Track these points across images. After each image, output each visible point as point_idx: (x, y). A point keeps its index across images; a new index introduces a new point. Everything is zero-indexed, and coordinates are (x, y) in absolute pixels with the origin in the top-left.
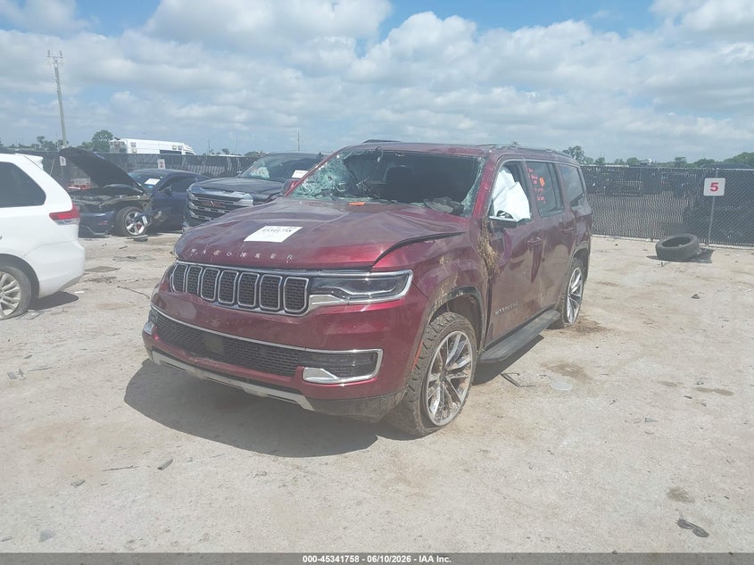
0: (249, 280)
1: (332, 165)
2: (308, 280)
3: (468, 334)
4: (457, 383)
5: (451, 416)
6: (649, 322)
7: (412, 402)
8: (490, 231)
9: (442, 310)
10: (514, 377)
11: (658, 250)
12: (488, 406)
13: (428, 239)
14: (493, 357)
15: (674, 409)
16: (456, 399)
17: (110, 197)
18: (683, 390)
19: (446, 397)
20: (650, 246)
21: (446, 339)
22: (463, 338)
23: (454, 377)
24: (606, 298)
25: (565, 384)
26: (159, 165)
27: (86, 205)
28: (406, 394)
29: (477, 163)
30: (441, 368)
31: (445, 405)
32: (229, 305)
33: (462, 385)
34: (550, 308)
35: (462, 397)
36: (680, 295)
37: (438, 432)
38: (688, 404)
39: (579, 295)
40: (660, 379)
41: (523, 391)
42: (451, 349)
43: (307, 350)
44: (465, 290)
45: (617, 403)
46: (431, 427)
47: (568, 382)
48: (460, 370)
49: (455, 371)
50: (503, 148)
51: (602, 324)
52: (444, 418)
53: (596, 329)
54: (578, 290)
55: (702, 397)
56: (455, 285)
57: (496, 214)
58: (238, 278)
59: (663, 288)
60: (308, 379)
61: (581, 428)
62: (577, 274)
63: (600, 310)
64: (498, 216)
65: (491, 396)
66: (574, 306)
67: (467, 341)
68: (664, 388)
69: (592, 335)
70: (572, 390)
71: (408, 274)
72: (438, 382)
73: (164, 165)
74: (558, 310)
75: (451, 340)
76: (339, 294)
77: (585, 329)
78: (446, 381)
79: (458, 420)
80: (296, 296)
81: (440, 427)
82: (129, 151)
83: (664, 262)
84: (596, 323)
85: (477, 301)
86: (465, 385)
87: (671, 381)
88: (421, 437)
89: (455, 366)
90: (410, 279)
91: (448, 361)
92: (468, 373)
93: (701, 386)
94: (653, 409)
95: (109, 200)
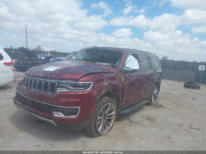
0: (41, 82)
1: (82, 52)
2: (57, 83)
3: (114, 105)
4: (109, 120)
5: (107, 131)
6: (178, 105)
7: (92, 125)
8: (123, 73)
9: (104, 95)
10: (131, 120)
11: (184, 85)
12: (120, 128)
13: (100, 73)
14: (124, 113)
15: (180, 134)
16: (109, 125)
17: (30, 61)
18: (184, 128)
19: (105, 124)
20: (182, 84)
21: (105, 105)
22: (111, 106)
23: (108, 118)
24: (166, 98)
25: (146, 123)
26: (49, 54)
27: (24, 63)
28: (90, 123)
29: (122, 53)
30: (103, 115)
31: (104, 127)
32: (35, 90)
33: (111, 121)
34: (146, 99)
35: (111, 125)
36: (189, 98)
37: (101, 136)
38: (185, 132)
39: (157, 96)
40: (178, 123)
41: (133, 124)
42: (107, 109)
43: (55, 106)
44: (113, 90)
45: (162, 130)
46: (99, 134)
47: (148, 122)
48: (111, 116)
49: (109, 116)
50: (131, 49)
51: (163, 105)
52: (104, 131)
53: (161, 106)
54: (156, 94)
55: (190, 130)
56: (110, 88)
57: (126, 68)
58: (38, 81)
59: (184, 96)
60: (55, 115)
61: (148, 138)
62: (156, 89)
63: (164, 101)
64: (127, 68)
65: (122, 125)
66: (155, 99)
67: (113, 107)
68: (178, 126)
69: (159, 108)
70: (148, 125)
71: (91, 83)
72: (103, 120)
73: (50, 54)
74: (149, 100)
75: (107, 106)
76: (67, 88)
77: (158, 106)
78: (106, 119)
79: (109, 133)
80: (53, 88)
81: (102, 135)
82: (42, 50)
83: (186, 88)
84: (161, 105)
85: (118, 94)
86: (113, 121)
87: (181, 124)
88: (95, 137)
89: (109, 115)
90: (92, 85)
91: (106, 113)
92: (114, 118)
93: (191, 127)
94: (173, 133)
95: (30, 62)
